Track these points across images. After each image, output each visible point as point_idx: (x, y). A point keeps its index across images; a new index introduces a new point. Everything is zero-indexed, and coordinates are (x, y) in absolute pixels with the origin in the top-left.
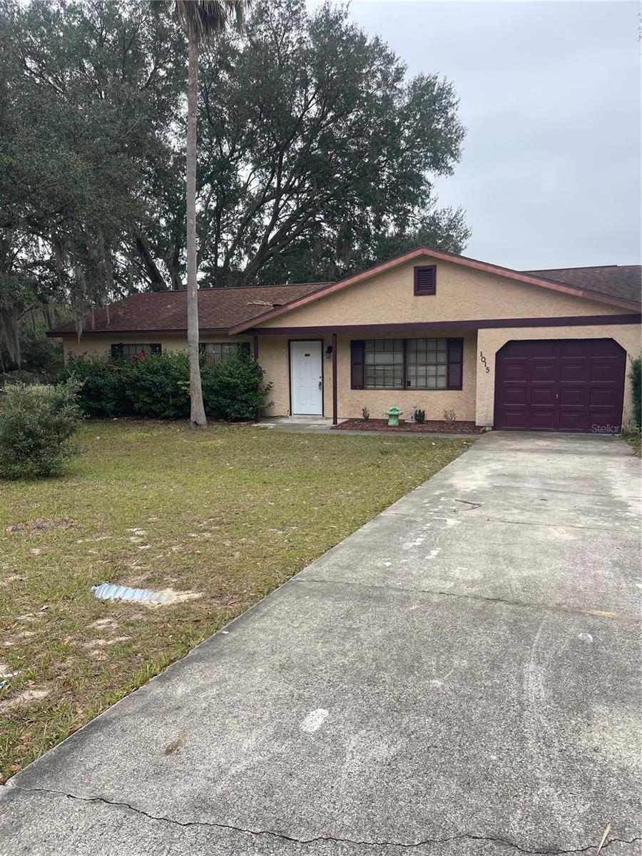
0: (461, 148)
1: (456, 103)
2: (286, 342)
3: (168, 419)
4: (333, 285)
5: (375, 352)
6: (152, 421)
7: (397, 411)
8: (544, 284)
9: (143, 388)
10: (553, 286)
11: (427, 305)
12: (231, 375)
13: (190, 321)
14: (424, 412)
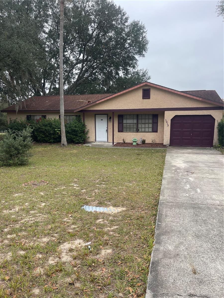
0: (148, 47)
1: (146, 31)
2: (94, 115)
3: (51, 143)
4: (114, 94)
5: (127, 119)
6: (44, 144)
7: (136, 140)
8: (188, 96)
9: (41, 131)
10: (191, 97)
11: (147, 102)
12: (75, 127)
13: (61, 107)
14: (145, 140)
